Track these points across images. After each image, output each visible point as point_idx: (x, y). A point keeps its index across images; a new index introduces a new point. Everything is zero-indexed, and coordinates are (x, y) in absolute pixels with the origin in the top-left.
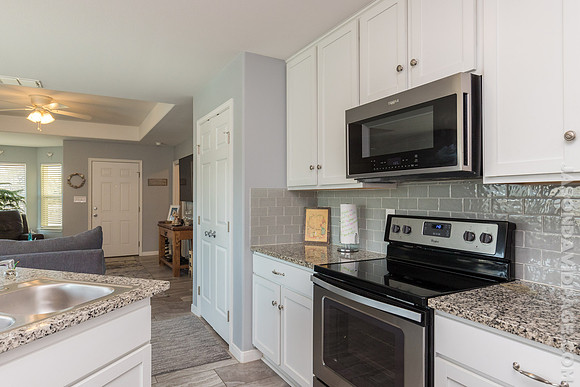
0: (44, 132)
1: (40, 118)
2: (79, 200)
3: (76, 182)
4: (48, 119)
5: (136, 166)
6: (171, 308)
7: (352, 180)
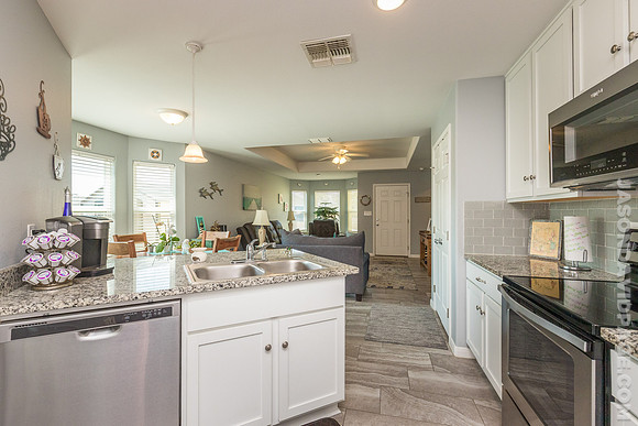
0: (342, 169)
1: (339, 160)
2: (367, 214)
3: (366, 202)
4: (343, 160)
5: (405, 188)
6: (415, 299)
7: (561, 190)
